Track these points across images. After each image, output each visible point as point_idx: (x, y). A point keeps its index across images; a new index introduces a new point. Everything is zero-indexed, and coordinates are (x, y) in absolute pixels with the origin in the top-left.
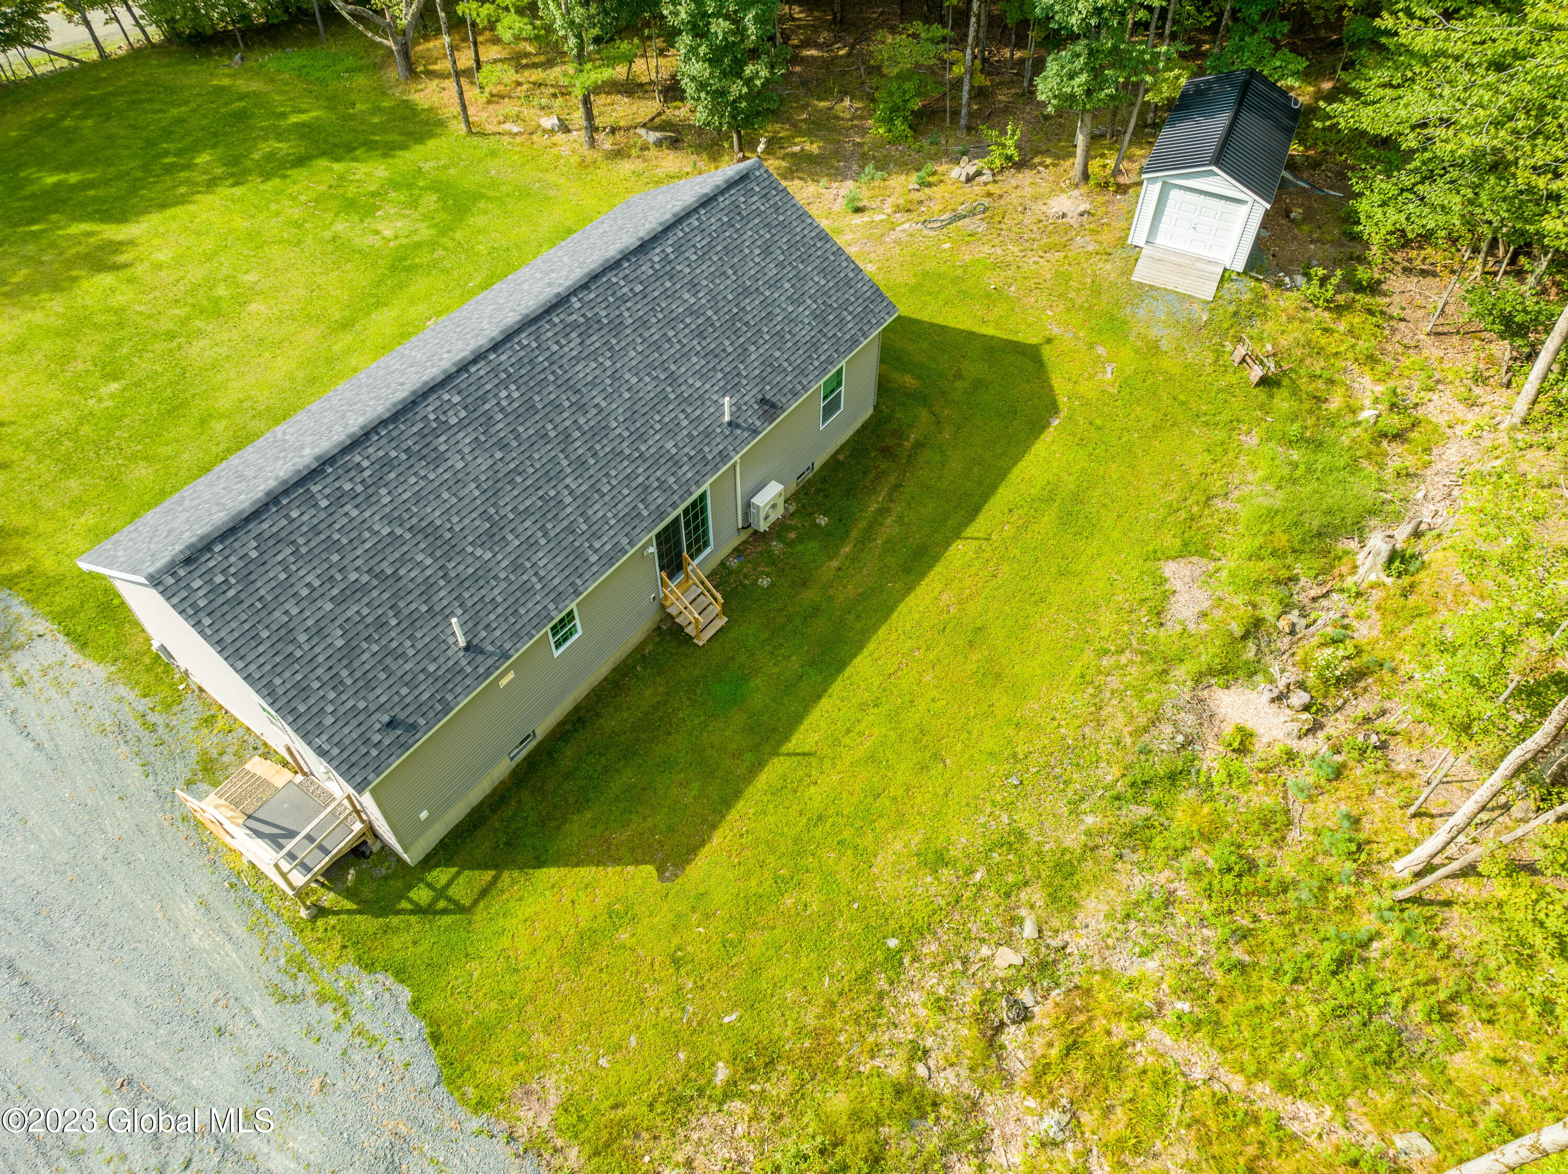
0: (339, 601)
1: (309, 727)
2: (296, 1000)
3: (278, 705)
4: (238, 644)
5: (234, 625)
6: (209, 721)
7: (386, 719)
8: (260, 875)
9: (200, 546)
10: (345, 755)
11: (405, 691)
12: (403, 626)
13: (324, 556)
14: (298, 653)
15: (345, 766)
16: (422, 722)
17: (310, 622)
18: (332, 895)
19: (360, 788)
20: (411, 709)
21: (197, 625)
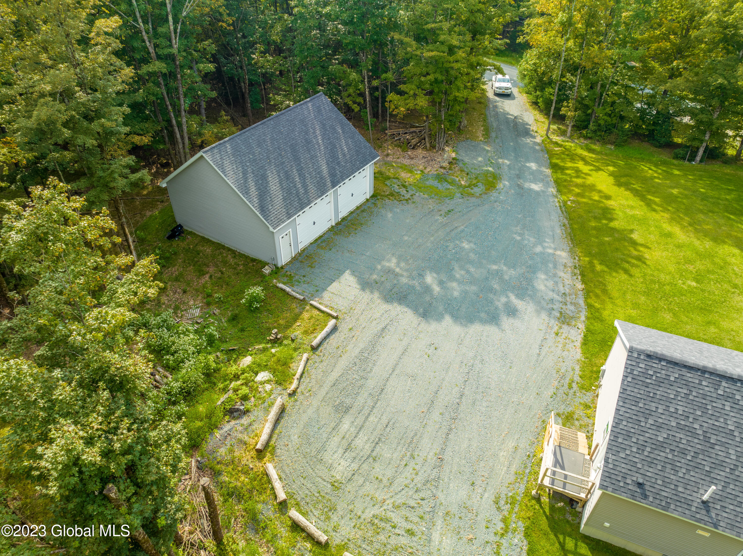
0: (679, 427)
1: (614, 448)
2: (498, 509)
3: (614, 429)
4: (629, 397)
5: (636, 390)
6: (587, 407)
7: (641, 481)
8: (539, 464)
9: (659, 356)
10: (612, 471)
11: (659, 482)
12: (691, 463)
13: (695, 408)
14: (643, 424)
15: (607, 474)
16: (651, 499)
17: (660, 420)
18: (547, 500)
19: (602, 487)
20: (653, 490)
21: (625, 377)
